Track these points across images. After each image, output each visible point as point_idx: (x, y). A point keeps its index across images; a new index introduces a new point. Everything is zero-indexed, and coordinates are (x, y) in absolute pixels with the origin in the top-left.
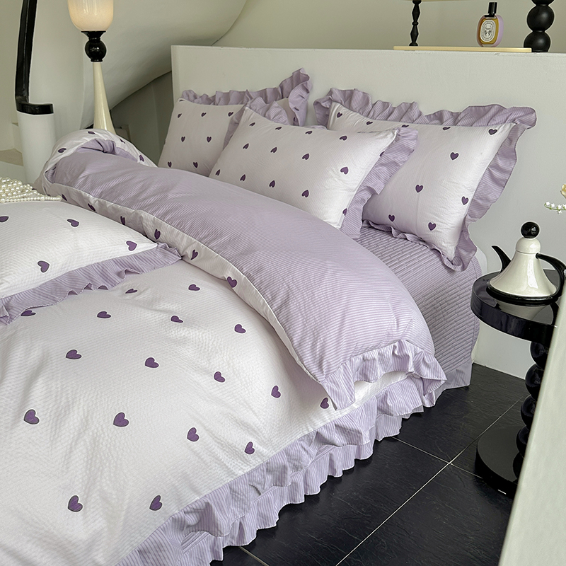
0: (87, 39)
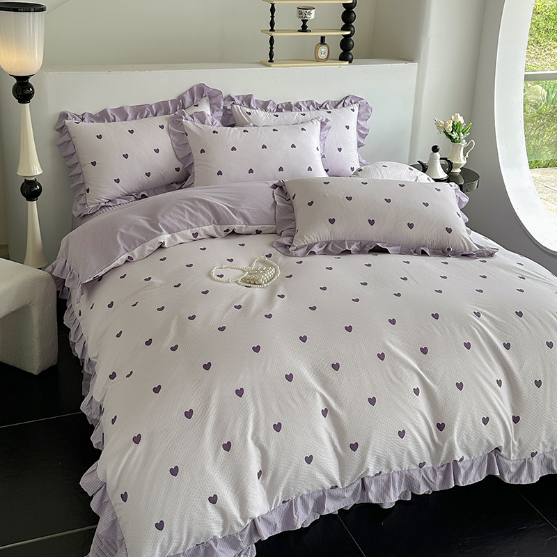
0: (15, 81)
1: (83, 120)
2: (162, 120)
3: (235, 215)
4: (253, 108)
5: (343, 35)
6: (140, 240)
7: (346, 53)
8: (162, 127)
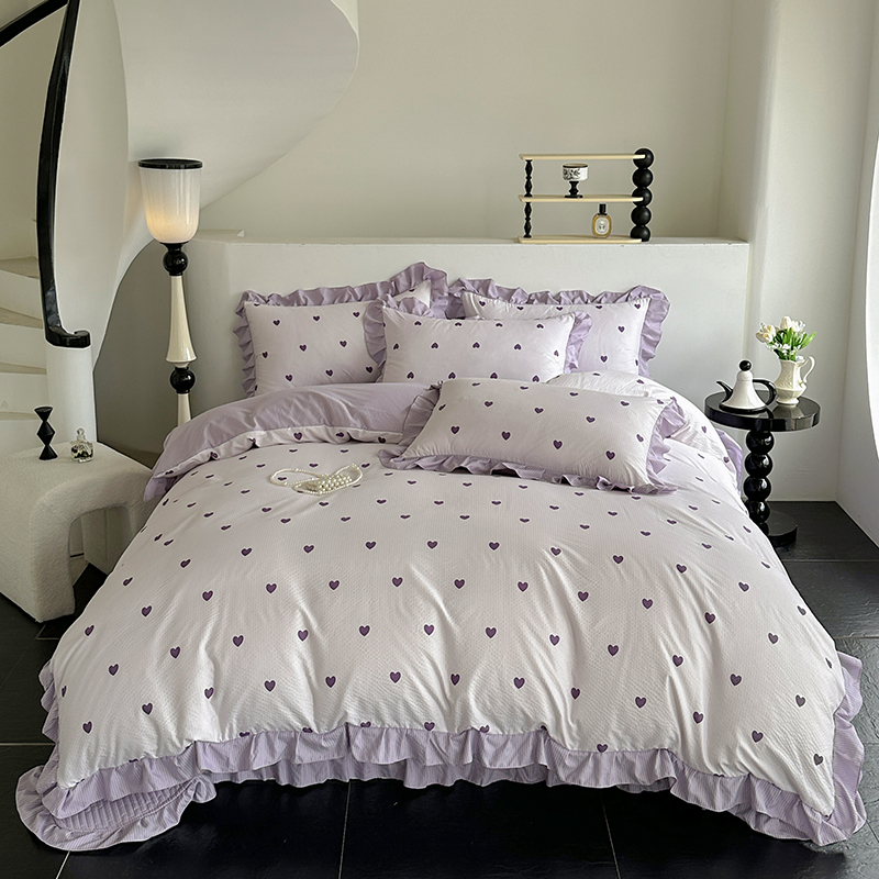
1: (267, 302)
2: (361, 307)
3: (352, 415)
4: (491, 297)
5: (635, 203)
6: (228, 435)
7: (640, 228)
8: (357, 315)
